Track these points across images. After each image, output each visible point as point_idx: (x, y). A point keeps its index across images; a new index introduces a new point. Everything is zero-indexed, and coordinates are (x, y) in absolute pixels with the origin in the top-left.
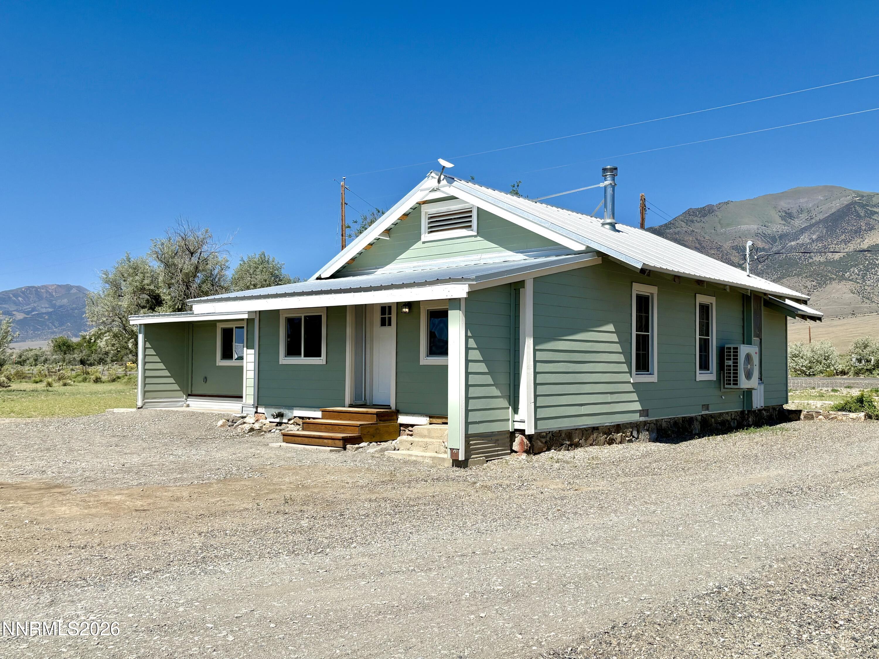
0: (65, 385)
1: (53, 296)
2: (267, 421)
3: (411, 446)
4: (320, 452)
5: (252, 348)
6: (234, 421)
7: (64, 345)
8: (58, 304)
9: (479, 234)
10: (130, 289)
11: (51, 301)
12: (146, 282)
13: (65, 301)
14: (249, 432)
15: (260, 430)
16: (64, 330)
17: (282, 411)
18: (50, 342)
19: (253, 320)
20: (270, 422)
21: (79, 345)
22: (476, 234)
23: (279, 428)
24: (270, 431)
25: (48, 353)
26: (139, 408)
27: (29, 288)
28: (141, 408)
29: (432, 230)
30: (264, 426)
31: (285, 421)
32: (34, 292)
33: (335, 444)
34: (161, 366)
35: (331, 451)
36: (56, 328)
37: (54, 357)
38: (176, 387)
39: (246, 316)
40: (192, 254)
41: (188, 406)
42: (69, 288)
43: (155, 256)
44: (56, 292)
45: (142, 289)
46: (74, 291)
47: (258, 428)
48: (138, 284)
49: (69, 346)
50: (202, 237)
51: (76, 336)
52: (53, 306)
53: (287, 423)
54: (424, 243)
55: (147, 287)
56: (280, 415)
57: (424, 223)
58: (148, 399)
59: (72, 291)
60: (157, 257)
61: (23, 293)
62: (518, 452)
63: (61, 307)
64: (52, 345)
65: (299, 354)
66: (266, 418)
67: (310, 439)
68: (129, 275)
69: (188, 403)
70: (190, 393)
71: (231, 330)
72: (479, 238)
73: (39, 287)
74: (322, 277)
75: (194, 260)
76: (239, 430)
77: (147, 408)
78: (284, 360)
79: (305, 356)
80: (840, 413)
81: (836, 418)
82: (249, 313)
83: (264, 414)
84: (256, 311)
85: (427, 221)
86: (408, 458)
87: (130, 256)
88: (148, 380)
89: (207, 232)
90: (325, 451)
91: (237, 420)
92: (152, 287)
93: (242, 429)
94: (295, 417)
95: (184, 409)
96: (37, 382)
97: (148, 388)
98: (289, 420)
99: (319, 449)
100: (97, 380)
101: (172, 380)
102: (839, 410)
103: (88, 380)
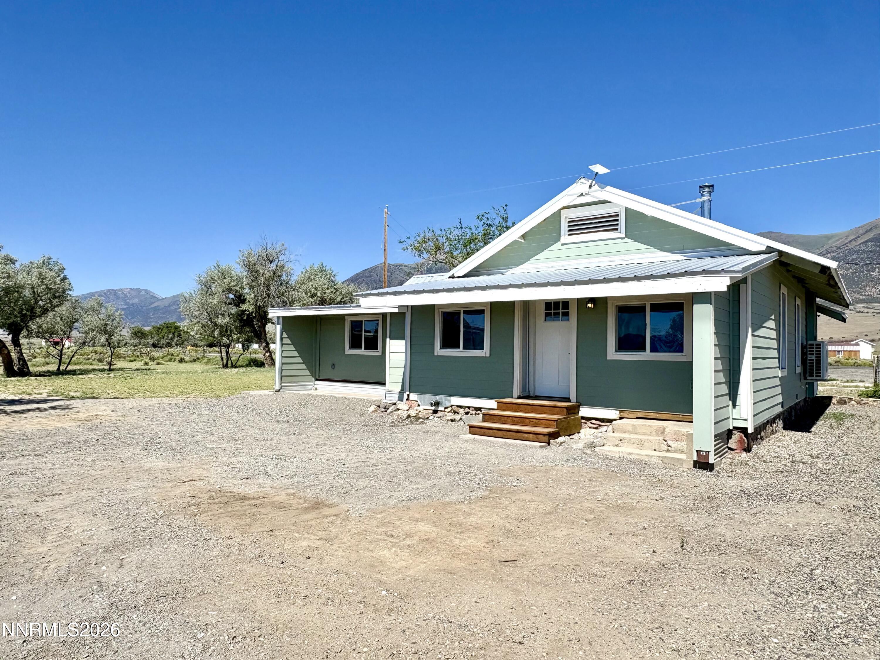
0: (158, 364)
1: (127, 297)
2: (421, 408)
3: (620, 442)
4: (530, 447)
5: (403, 338)
6: (387, 407)
7: (139, 332)
8: (131, 302)
9: (627, 236)
10: (220, 290)
11: (125, 300)
12: (233, 284)
13: (136, 301)
14: (406, 418)
15: (417, 418)
16: (135, 321)
17: (438, 398)
18: (129, 330)
19: (404, 313)
20: (424, 409)
21: (150, 333)
22: (624, 236)
23: (436, 415)
24: (428, 418)
25: (128, 338)
26: (276, 391)
27: (109, 290)
28: (279, 391)
29: (571, 232)
30: (420, 413)
31: (440, 408)
32: (113, 294)
33: (538, 439)
34: (296, 354)
35: (541, 447)
36: (129, 319)
37: (133, 341)
38: (307, 372)
39: (396, 310)
40: (271, 262)
41: (316, 389)
42: (139, 291)
43: (242, 263)
44: (129, 293)
45: (230, 290)
46: (143, 293)
47: (415, 415)
48: (226, 286)
49: (142, 333)
50: (279, 249)
51: (148, 326)
52: (127, 304)
53: (444, 411)
54: (563, 245)
55: (234, 288)
56: (437, 404)
57: (564, 227)
58: (284, 383)
59: (141, 293)
60: (244, 264)
61: (105, 294)
62: (735, 450)
63: (133, 304)
64: (130, 332)
65: (458, 347)
66: (419, 405)
67: (505, 433)
68: (219, 278)
69: (316, 386)
70: (317, 378)
71: (361, 322)
72: (627, 240)
73: (117, 290)
74: (456, 276)
75: (273, 267)
76: (395, 417)
77: (284, 391)
78: (439, 351)
79: (464, 348)
80: (870, 399)
81: (867, 403)
82: (400, 307)
83: (417, 401)
84: (408, 306)
85: (567, 225)
86: (627, 456)
87: (220, 264)
88: (285, 367)
89: (283, 245)
90: (535, 447)
91: (390, 407)
92: (237, 288)
93: (399, 415)
94: (452, 406)
95: (313, 392)
96: (132, 361)
97: (285, 373)
98: (446, 408)
99: (524, 444)
100: (181, 361)
101: (304, 367)
102: (870, 397)
103: (173, 360)
